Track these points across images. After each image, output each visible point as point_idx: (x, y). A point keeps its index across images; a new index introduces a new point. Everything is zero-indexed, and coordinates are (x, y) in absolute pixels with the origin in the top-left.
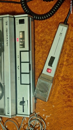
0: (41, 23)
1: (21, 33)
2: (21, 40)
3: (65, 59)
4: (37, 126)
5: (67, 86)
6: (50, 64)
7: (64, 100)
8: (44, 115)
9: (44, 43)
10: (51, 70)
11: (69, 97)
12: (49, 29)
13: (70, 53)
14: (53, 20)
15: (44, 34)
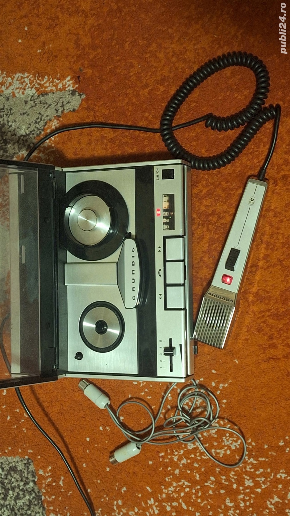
0: (206, 177)
1: (166, 199)
2: (167, 214)
3: (262, 255)
4: (199, 410)
5: (268, 314)
6: (230, 264)
7: (260, 345)
8: (213, 384)
9: (214, 219)
10: (231, 278)
11: (271, 338)
12: (224, 190)
13: (272, 241)
14: (234, 170)
15: (212, 200)
